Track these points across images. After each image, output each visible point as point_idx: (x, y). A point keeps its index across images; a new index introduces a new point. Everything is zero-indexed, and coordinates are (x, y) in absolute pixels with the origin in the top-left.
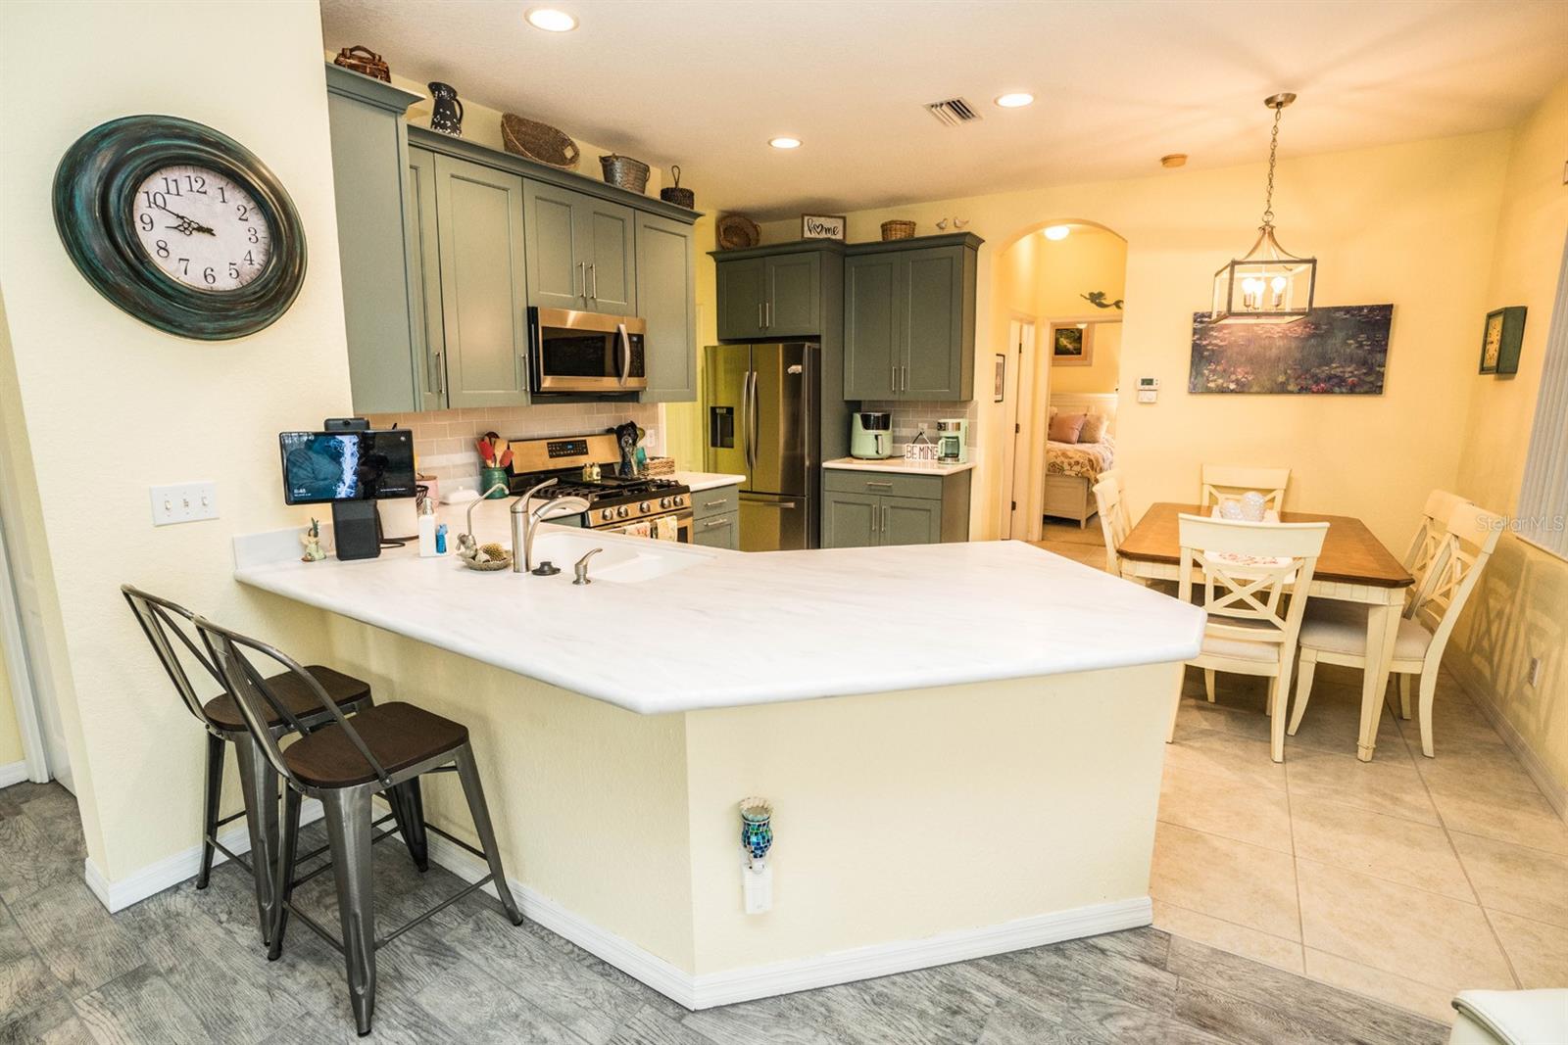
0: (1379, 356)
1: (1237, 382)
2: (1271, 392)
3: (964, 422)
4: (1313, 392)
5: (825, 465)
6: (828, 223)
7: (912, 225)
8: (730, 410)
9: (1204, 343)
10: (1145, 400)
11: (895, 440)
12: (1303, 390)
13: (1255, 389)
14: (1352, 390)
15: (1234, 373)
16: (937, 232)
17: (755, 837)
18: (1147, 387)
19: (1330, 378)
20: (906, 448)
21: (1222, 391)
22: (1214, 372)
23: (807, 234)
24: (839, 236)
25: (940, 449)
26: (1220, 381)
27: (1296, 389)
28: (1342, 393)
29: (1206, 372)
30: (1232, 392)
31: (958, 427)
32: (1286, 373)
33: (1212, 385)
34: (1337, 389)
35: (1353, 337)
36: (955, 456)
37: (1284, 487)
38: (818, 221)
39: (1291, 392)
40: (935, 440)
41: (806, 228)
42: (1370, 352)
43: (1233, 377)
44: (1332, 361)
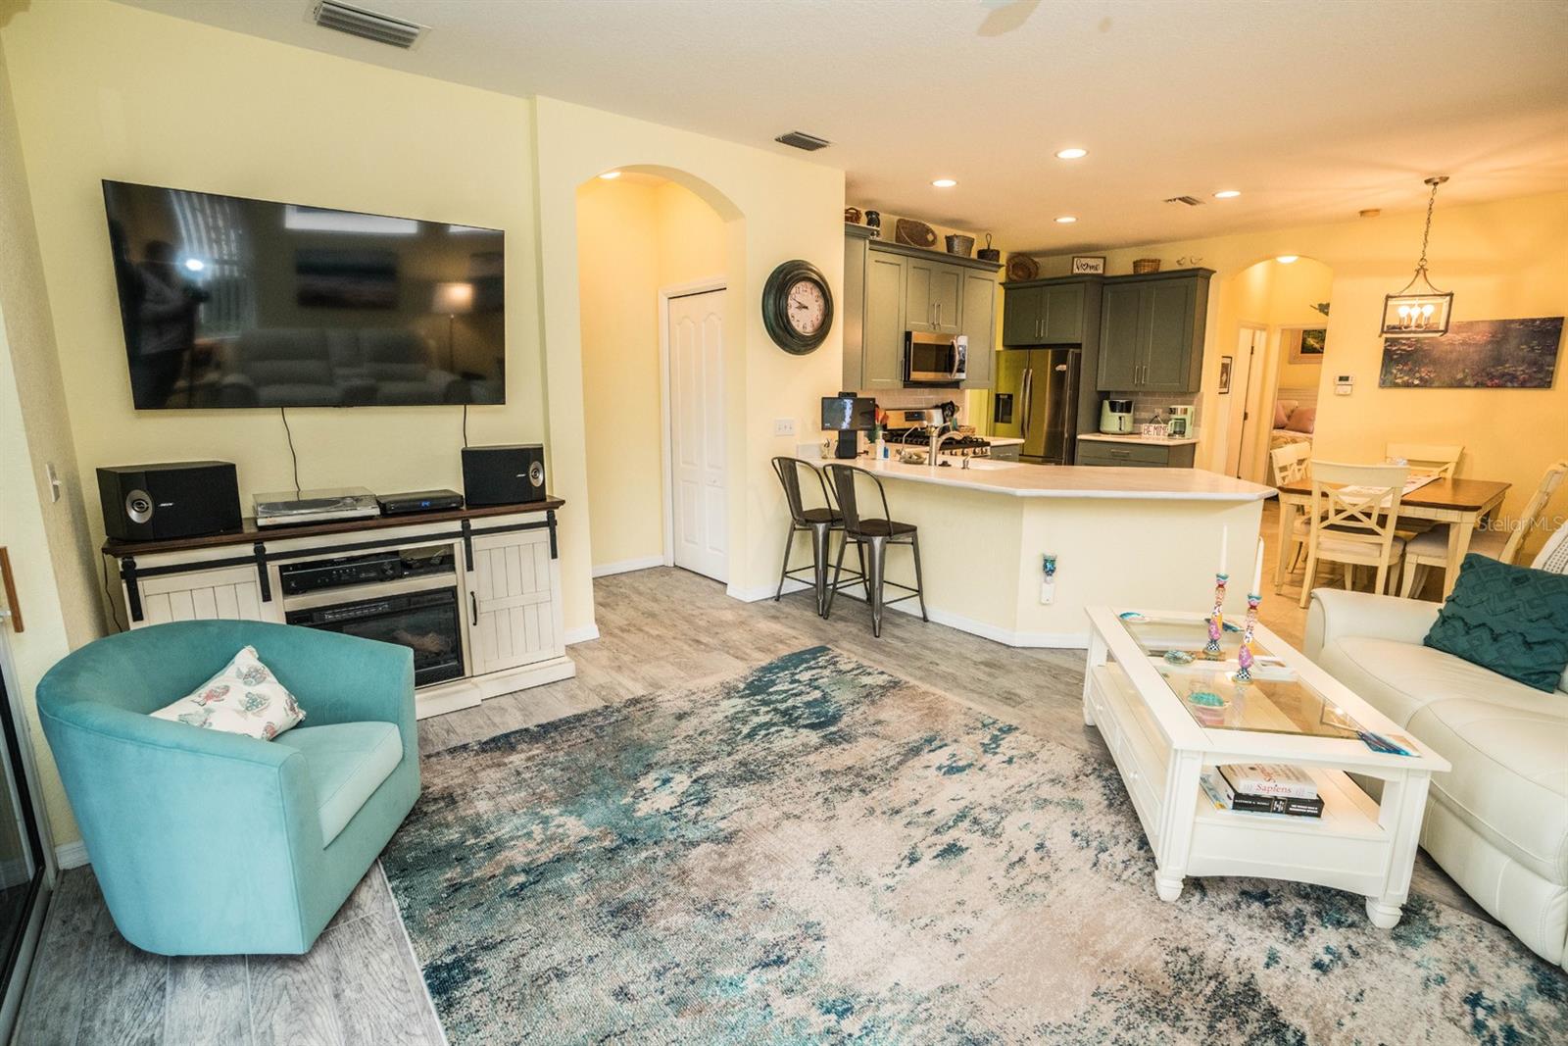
0: (1548, 359)
1: (1421, 379)
2: (1451, 386)
3: (1190, 408)
4: (1488, 387)
5: (1079, 437)
6: (1091, 262)
7: (1158, 262)
8: (1010, 397)
9: (1394, 348)
10: (1341, 393)
11: (1136, 421)
12: (1478, 385)
13: (1436, 384)
14: (1523, 385)
15: (1418, 372)
16: (1177, 267)
17: (1049, 567)
18: (1343, 383)
19: (1503, 375)
20: (1144, 426)
21: (1407, 385)
22: (1401, 371)
23: (1076, 271)
24: (1100, 271)
25: (1170, 428)
26: (1406, 378)
27: (1472, 384)
28: (1514, 387)
29: (1395, 371)
30: (1417, 386)
31: (1185, 411)
32: (1464, 371)
33: (1399, 381)
34: (1509, 384)
35: (1526, 343)
36: (1182, 433)
37: (1456, 460)
38: (1084, 261)
39: (1468, 387)
40: (1166, 422)
41: (1075, 267)
42: (1540, 355)
43: (1417, 375)
44: (1507, 361)
